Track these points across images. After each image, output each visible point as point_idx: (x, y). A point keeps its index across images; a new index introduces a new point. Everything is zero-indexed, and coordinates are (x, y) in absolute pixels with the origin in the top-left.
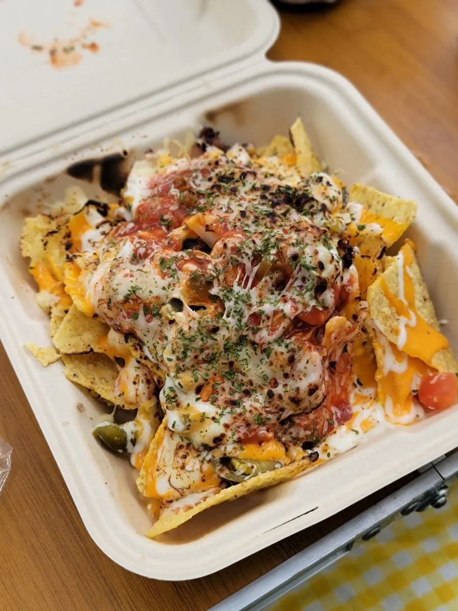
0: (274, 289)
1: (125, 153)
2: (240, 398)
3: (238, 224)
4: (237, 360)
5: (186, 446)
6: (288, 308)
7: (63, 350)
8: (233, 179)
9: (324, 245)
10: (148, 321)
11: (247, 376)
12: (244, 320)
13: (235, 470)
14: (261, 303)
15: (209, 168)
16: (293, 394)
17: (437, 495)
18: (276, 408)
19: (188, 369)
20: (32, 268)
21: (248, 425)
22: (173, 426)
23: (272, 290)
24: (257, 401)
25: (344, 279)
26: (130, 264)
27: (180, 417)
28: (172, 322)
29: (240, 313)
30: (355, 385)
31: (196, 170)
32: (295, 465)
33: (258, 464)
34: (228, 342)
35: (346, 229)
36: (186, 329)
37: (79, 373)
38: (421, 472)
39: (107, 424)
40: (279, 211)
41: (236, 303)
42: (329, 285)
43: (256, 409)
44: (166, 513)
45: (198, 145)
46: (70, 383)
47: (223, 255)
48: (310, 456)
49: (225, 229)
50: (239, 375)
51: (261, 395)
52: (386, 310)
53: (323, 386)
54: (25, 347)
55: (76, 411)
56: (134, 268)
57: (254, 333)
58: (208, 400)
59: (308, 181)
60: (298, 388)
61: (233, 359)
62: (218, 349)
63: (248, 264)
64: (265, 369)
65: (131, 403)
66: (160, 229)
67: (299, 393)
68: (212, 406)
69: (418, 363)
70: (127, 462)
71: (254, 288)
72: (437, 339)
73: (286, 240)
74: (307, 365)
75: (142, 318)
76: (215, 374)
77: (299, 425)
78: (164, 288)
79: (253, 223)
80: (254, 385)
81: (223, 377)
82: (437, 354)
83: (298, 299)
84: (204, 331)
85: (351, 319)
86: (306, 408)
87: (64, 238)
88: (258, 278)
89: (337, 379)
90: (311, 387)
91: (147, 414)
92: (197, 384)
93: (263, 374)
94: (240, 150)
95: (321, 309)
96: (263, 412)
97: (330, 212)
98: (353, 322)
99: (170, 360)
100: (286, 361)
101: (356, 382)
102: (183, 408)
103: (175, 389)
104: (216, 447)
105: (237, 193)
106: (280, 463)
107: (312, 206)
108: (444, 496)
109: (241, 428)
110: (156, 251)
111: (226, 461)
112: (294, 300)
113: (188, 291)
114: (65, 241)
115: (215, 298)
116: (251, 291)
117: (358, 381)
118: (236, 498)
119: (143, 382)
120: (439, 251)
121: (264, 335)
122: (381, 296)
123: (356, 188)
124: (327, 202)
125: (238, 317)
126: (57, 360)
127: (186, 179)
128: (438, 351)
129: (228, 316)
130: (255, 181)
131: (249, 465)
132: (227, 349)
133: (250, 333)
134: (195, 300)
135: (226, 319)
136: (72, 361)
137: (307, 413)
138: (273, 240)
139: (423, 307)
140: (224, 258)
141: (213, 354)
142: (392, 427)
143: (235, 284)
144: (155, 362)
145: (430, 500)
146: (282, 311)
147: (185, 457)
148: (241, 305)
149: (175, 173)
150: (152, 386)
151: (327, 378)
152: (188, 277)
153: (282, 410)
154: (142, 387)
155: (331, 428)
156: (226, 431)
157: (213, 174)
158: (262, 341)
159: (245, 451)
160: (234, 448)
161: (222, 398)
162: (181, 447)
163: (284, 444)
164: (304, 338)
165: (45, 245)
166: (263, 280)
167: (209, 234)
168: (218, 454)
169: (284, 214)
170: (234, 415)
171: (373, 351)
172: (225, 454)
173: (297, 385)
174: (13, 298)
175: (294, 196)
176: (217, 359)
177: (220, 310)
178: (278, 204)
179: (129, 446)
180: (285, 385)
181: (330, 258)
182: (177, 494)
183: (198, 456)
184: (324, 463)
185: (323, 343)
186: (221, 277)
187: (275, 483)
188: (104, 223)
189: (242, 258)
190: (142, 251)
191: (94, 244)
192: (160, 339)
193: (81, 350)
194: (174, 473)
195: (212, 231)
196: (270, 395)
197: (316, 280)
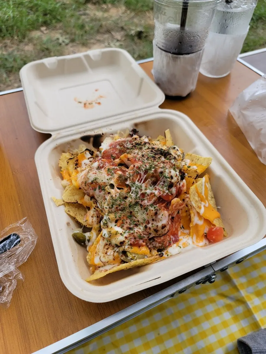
0: (152, 184)
1: (103, 134)
2: (133, 227)
3: (141, 159)
4: (133, 211)
5: (109, 245)
6: (156, 192)
7: (66, 201)
8: (141, 144)
9: (174, 170)
10: (100, 192)
11: (137, 218)
12: (138, 196)
13: (128, 257)
14: (146, 189)
15: (133, 140)
16: (155, 228)
17: (211, 278)
18: (148, 233)
19: (113, 212)
20: (61, 171)
21: (135, 238)
22: (104, 235)
23: (151, 185)
24: (140, 229)
25: (181, 184)
26: (96, 170)
27: (107, 232)
28: (109, 193)
29: (137, 193)
30: (181, 228)
31: (127, 141)
32: (153, 258)
33: (137, 256)
34: (131, 204)
35: (183, 167)
36: (114, 196)
37: (71, 210)
38: (205, 267)
39: (78, 232)
40: (157, 156)
41: (136, 188)
42: (174, 185)
43: (139, 232)
44: (97, 272)
45: (130, 134)
46: (66, 214)
47: (133, 170)
48: (160, 254)
49: (135, 160)
50: (134, 217)
51: (142, 226)
52: (197, 198)
53: (168, 226)
54: (51, 198)
55: (66, 225)
56: (97, 171)
57: (142, 201)
58: (120, 226)
59: (169, 148)
60: (158, 226)
61: (132, 211)
62: (126, 205)
63: (142, 173)
64: (145, 216)
65: (90, 225)
66: (111, 159)
67: (157, 228)
68: (121, 229)
69: (208, 222)
70: (85, 249)
71: (144, 183)
72: (216, 214)
73: (159, 166)
74: (162, 217)
75: (97, 190)
76: (124, 216)
77: (157, 241)
78: (108, 180)
79: (147, 159)
80: (140, 222)
81: (127, 217)
82: (216, 219)
83: (161, 189)
84: (121, 198)
85: (182, 200)
86: (160, 234)
87: (75, 161)
88: (146, 180)
89: (174, 225)
90: (163, 226)
91: (96, 230)
92: (116, 219)
93: (143, 218)
94: (146, 138)
95: (170, 194)
96: (142, 234)
97: (177, 160)
98: (183, 202)
99: (106, 208)
100: (154, 214)
101: (182, 227)
102: (109, 228)
103: (107, 220)
104: (121, 246)
105: (142, 149)
106: (147, 256)
107: (170, 157)
108: (214, 278)
109: (132, 239)
110: (107, 165)
111: (124, 253)
112: (159, 190)
113: (117, 182)
114: (75, 163)
115: (128, 186)
116: (142, 184)
117: (183, 226)
118: (127, 269)
119: (95, 217)
120: (219, 179)
121: (146, 202)
122: (195, 192)
123: (188, 155)
124: (176, 156)
125: (136, 194)
126: (63, 204)
127: (123, 143)
128: (216, 218)
129: (132, 193)
130: (149, 146)
131: (134, 255)
132: (130, 206)
133: (140, 201)
134: (119, 185)
135: (131, 194)
136: (69, 206)
137: (160, 237)
138: (153, 165)
139: (211, 200)
140: (133, 171)
141: (124, 207)
142: (195, 246)
143: (136, 181)
144: (101, 209)
145: (208, 279)
146: (154, 193)
147: (107, 249)
148: (138, 190)
149: (119, 141)
150: (99, 219)
151: (170, 223)
152: (118, 176)
153: (150, 234)
154: (95, 219)
155: (170, 245)
156: (126, 240)
157: (134, 143)
158: (145, 205)
159: (133, 249)
160: (128, 247)
161: (126, 226)
162: (107, 244)
163: (150, 249)
164: (162, 206)
165: (68, 163)
166: (148, 180)
167: (129, 161)
168: (121, 249)
169: (159, 158)
170: (130, 234)
171: (190, 215)
172: (124, 250)
173: (157, 225)
174: (51, 180)
175: (164, 153)
176: (125, 209)
177: (129, 191)
178: (157, 154)
179: (87, 242)
180: (152, 224)
181: (176, 175)
182: (102, 264)
183: (113, 249)
184: (165, 258)
185: (169, 209)
186: (131, 178)
187: (144, 264)
188: (91, 158)
189: (140, 171)
190: (101, 165)
191: (86, 165)
192: (104, 200)
193: (73, 202)
194: (102, 255)
195: (130, 160)
196: (146, 227)
197: (169, 182)
